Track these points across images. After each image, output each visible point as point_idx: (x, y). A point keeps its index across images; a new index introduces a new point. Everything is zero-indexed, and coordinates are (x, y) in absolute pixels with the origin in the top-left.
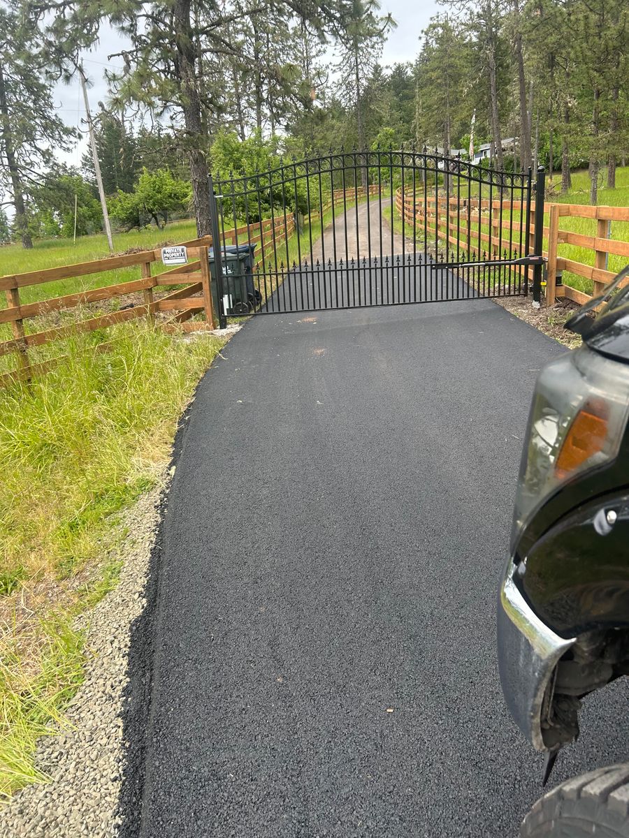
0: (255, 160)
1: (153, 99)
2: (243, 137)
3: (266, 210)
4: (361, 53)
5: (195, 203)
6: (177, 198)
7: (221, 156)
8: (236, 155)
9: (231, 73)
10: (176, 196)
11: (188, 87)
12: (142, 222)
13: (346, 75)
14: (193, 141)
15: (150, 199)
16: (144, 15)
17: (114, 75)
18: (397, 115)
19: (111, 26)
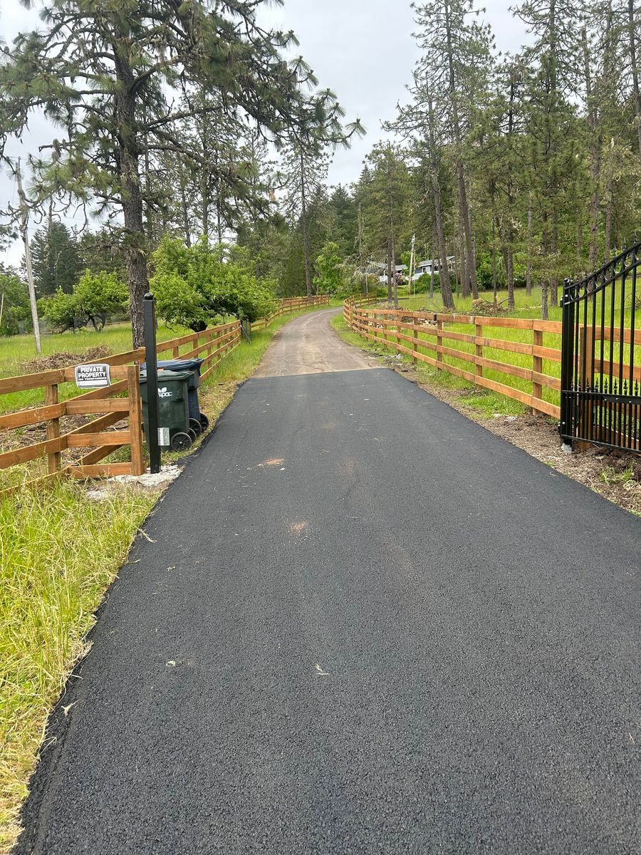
0: (202, 266)
1: (86, 189)
2: (188, 243)
3: (212, 316)
4: (307, 173)
5: (132, 308)
6: (118, 301)
7: (165, 260)
8: (181, 260)
9: (179, 184)
10: (116, 299)
11: (129, 181)
12: (75, 324)
13: (292, 192)
14: (132, 239)
15: (87, 301)
16: (82, 106)
17: (40, 161)
18: (339, 231)
19: (46, 117)
